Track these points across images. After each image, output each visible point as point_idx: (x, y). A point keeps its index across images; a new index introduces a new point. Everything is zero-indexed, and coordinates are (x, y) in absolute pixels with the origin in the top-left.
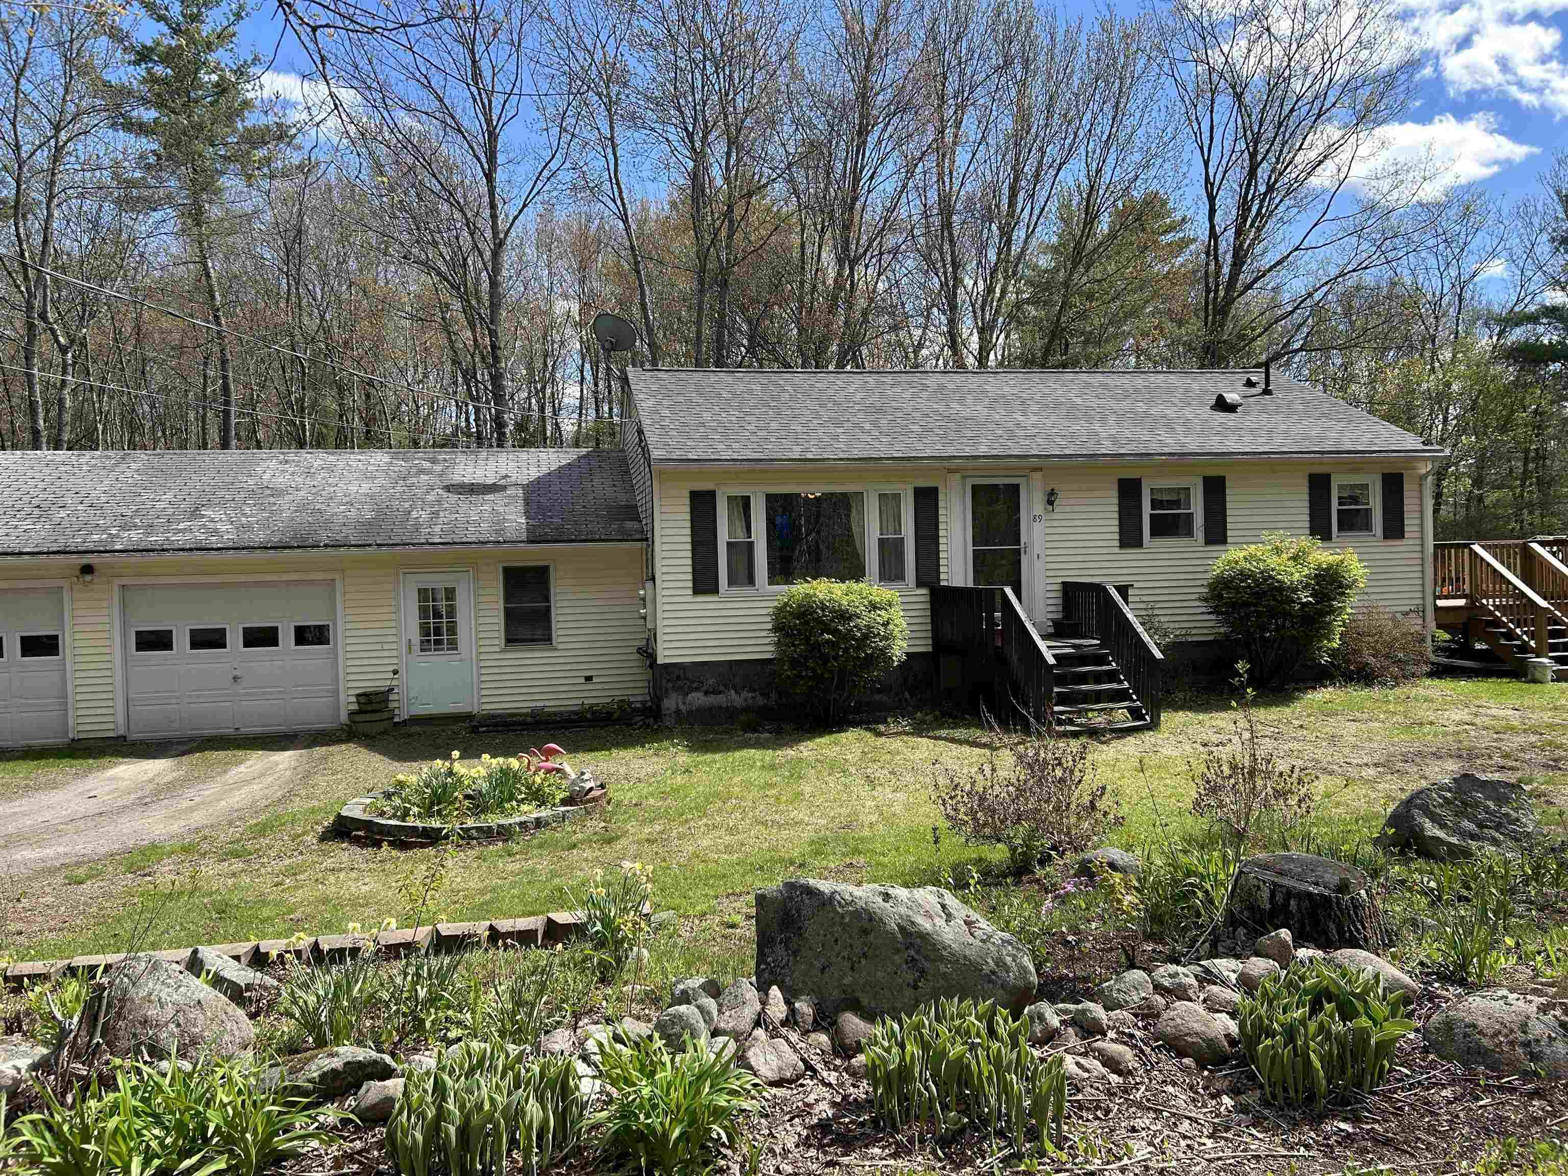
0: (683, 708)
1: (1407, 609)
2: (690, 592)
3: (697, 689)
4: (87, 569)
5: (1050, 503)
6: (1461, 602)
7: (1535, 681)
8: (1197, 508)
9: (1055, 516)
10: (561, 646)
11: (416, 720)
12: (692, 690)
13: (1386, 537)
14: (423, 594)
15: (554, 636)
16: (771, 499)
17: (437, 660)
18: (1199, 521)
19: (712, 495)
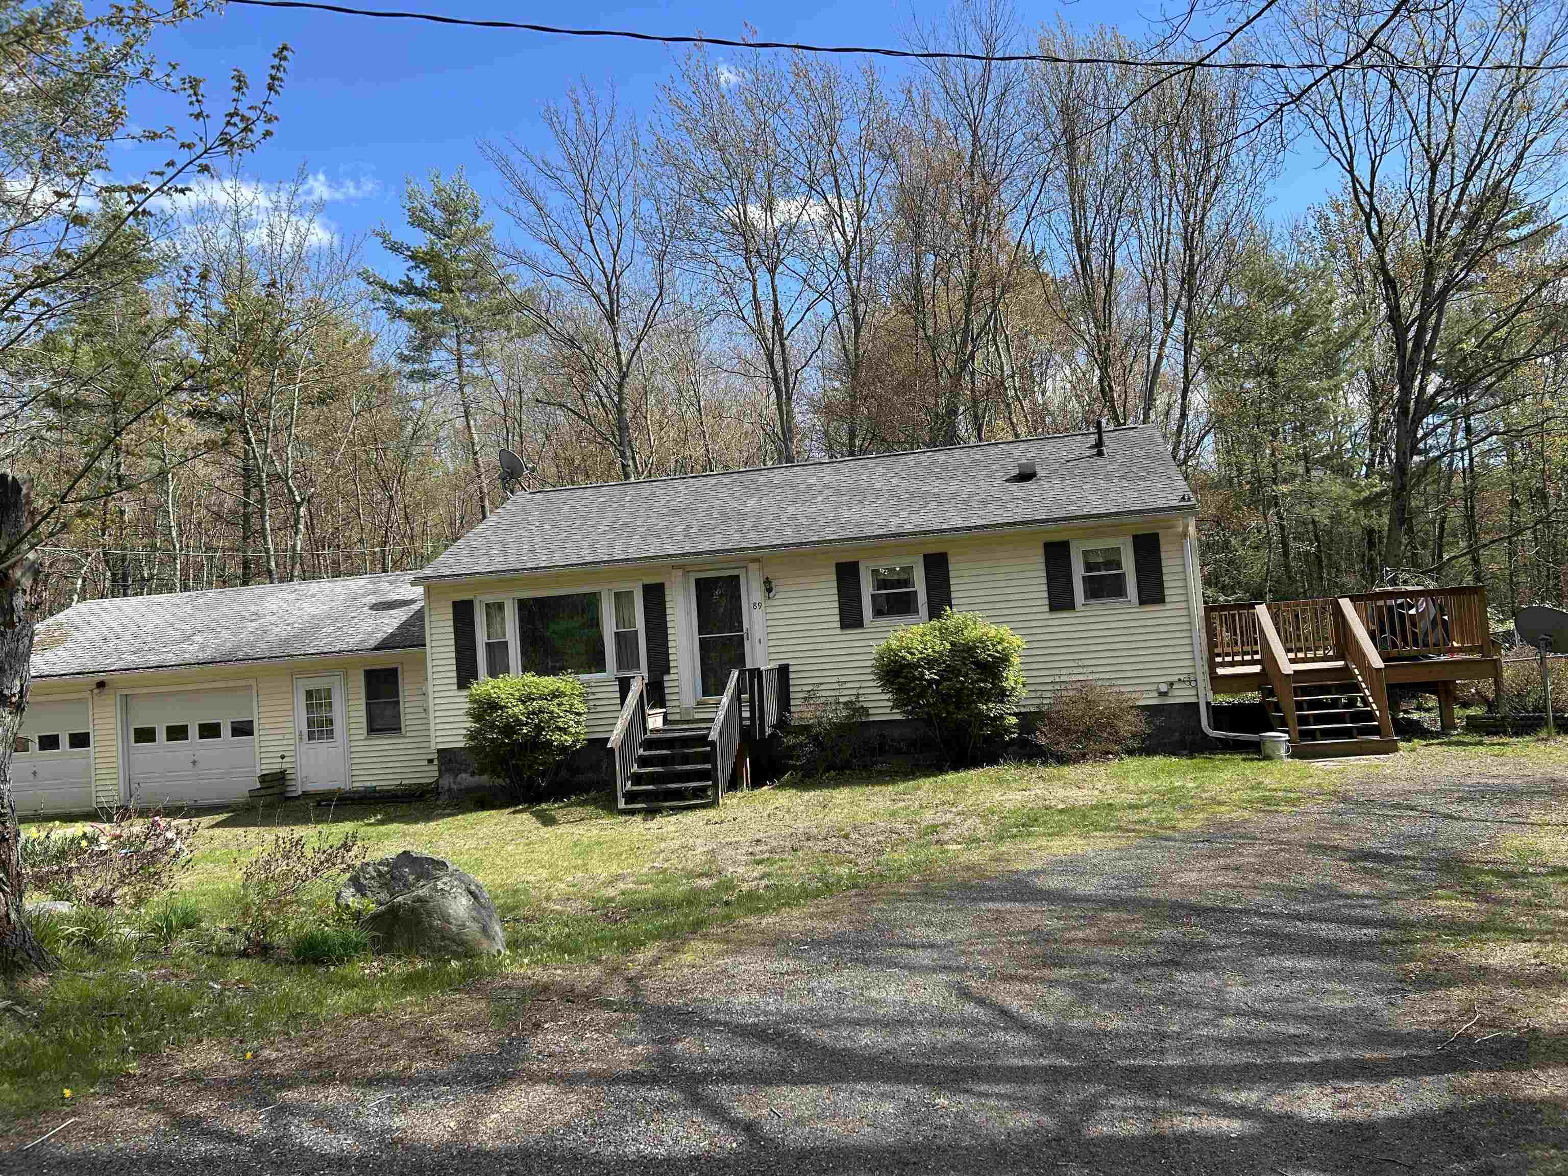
0: (455, 787)
1: (1176, 678)
2: (455, 687)
3: (465, 771)
4: (101, 685)
5: (769, 590)
6: (1257, 669)
7: (1267, 758)
8: (920, 586)
9: (776, 603)
10: (408, 734)
11: (306, 795)
12: (460, 771)
13: (1142, 602)
14: (309, 694)
15: (403, 726)
16: (523, 605)
17: (322, 748)
18: (922, 598)
19: (470, 603)
